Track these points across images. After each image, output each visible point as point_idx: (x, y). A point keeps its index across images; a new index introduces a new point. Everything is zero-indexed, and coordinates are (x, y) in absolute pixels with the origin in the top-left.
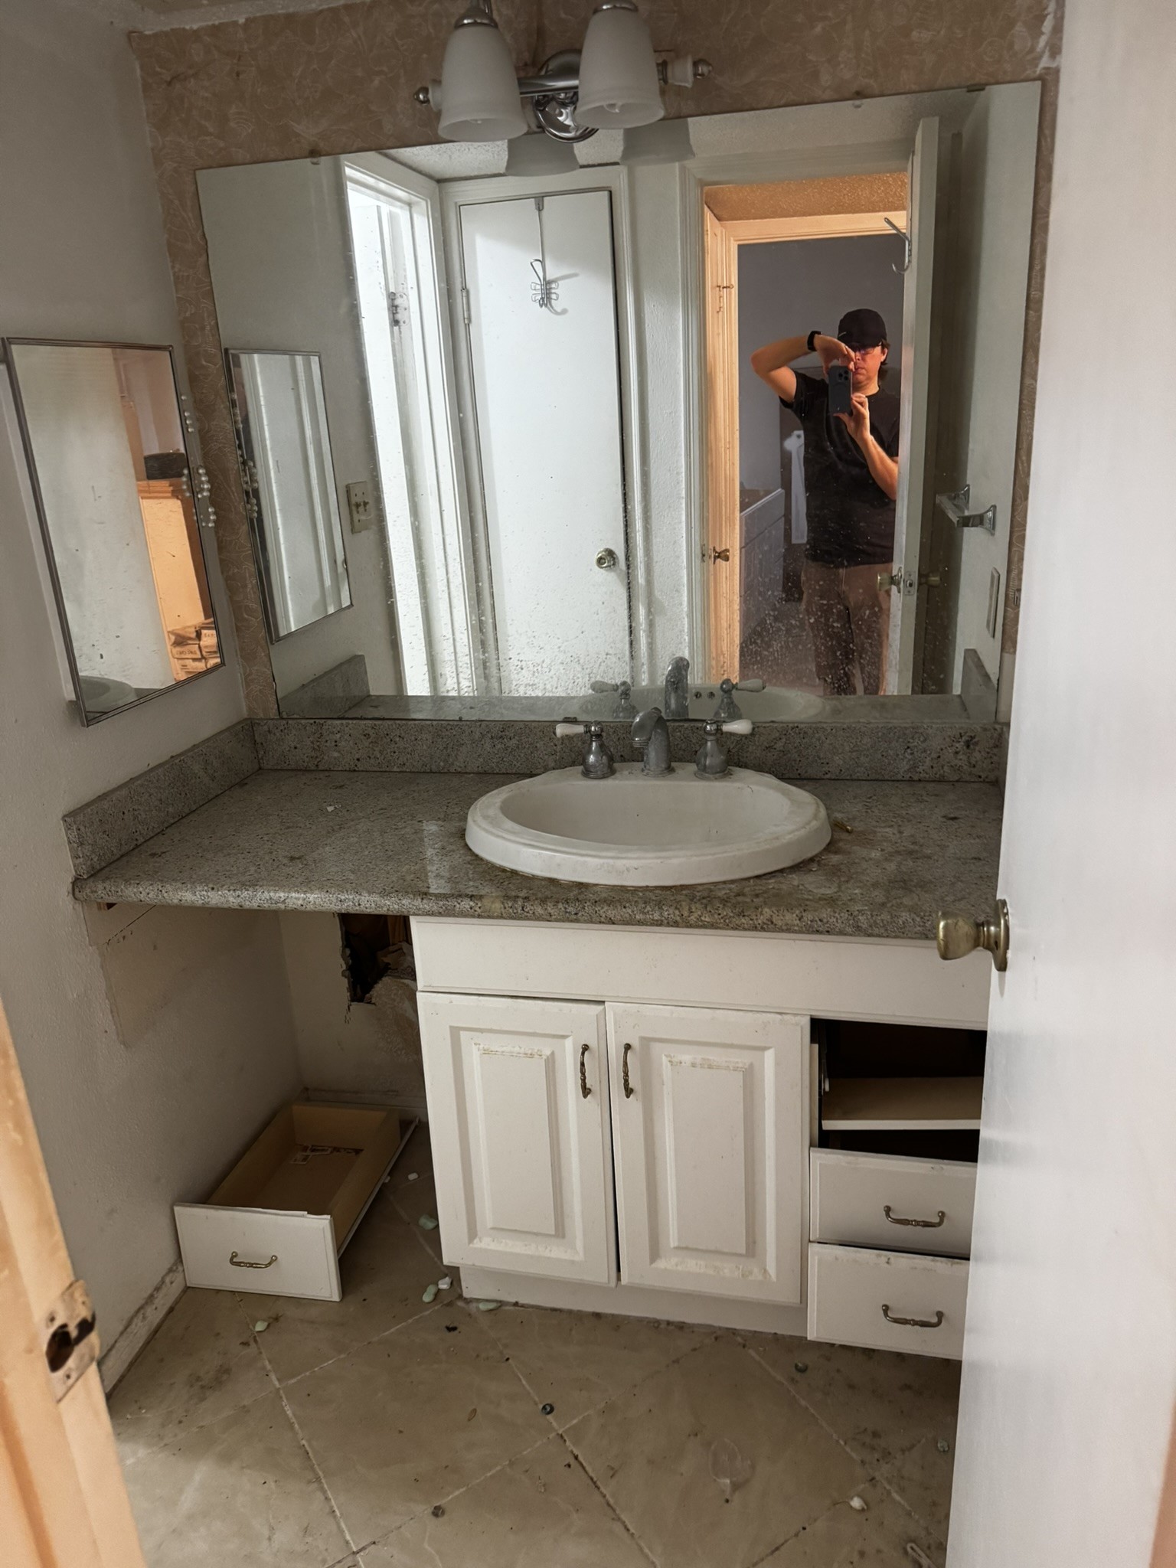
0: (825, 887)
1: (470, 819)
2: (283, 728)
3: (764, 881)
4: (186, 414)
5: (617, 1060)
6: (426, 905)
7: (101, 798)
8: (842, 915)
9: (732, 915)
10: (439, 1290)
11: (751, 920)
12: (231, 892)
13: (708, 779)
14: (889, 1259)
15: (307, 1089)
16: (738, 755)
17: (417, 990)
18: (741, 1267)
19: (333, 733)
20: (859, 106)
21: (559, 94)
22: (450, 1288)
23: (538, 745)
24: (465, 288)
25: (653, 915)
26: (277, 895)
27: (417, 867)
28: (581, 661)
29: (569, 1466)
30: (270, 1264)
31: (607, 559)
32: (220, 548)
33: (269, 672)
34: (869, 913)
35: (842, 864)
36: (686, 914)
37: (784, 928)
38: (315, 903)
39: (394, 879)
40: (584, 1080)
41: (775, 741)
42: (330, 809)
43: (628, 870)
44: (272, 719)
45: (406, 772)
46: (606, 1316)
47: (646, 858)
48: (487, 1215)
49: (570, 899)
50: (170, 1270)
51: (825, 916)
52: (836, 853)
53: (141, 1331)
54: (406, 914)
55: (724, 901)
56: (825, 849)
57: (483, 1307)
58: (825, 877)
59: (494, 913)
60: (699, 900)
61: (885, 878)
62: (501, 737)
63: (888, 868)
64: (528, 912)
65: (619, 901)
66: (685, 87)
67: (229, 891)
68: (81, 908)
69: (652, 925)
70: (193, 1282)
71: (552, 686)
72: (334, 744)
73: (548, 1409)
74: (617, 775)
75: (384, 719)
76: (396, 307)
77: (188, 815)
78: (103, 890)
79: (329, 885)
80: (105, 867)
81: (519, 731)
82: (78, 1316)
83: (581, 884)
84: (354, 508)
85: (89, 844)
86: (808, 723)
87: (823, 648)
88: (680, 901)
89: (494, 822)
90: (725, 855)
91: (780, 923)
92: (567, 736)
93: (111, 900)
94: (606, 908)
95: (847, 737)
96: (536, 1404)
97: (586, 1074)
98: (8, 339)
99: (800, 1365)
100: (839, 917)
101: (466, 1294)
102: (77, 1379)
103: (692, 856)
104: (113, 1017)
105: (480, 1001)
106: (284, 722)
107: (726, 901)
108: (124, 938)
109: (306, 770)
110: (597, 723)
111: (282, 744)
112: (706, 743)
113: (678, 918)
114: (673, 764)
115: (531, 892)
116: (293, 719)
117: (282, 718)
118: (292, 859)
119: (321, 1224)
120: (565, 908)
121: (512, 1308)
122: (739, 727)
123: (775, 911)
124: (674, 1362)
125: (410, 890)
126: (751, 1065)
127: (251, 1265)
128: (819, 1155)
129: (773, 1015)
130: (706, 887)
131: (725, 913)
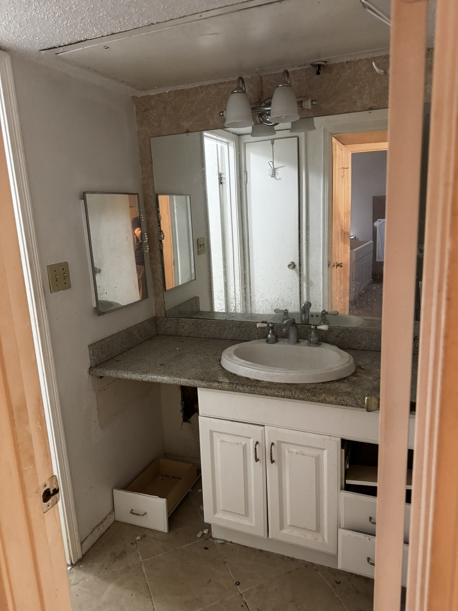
0: (348, 388)
1: (222, 355)
2: (166, 320)
3: (325, 385)
4: (142, 215)
5: (269, 447)
6: (203, 384)
7: (101, 340)
8: (352, 399)
9: (310, 395)
10: (204, 533)
11: (318, 398)
12: (139, 375)
13: (312, 346)
14: (370, 538)
15: (166, 454)
16: (325, 338)
17: (199, 415)
18: (314, 536)
19: (182, 323)
20: (370, 113)
21: (267, 112)
22: (208, 533)
23: (252, 330)
24: (246, 171)
25: (281, 393)
26: (154, 377)
27: (202, 370)
28: (269, 301)
29: (243, 606)
30: (144, 515)
31: (292, 266)
32: (150, 260)
33: (163, 301)
34: (362, 399)
35: (357, 381)
36: (293, 394)
37: (330, 402)
38: (166, 380)
39: (193, 374)
40: (256, 455)
41: (339, 334)
42: (177, 349)
43: (274, 376)
44: (163, 317)
45: (206, 338)
46: (265, 551)
47: (281, 373)
48: (220, 505)
49: (252, 385)
50: (110, 513)
51: (345, 399)
52: (355, 376)
53: (97, 534)
54: (196, 386)
55: (308, 390)
56: (351, 375)
57: (218, 541)
58: (349, 385)
59: (225, 388)
60: (299, 389)
61: (372, 387)
62: (239, 327)
63: (374, 383)
64: (237, 389)
65: (270, 387)
66: (309, 109)
67: (139, 374)
68: (91, 378)
69: (281, 397)
70: (118, 518)
71: (258, 309)
72: (182, 326)
73: (238, 584)
74: (278, 343)
75: (200, 319)
76: (221, 178)
77: (131, 348)
78: (99, 372)
79: (171, 374)
80: (100, 364)
81: (246, 325)
82: (54, 487)
83: (258, 380)
84: (199, 246)
85: (96, 356)
86: (352, 328)
87: (358, 300)
88: (292, 389)
89: (230, 356)
90: (311, 373)
91: (328, 400)
92: (260, 327)
93: (102, 375)
94: (265, 389)
95: (367, 334)
96: (233, 581)
97: (257, 453)
98: (85, 192)
99: (338, 581)
100: (350, 399)
101: (213, 536)
102: (51, 507)
103: (298, 373)
104: (98, 417)
105: (220, 421)
106: (167, 318)
107: (309, 391)
108: (105, 389)
109: (173, 336)
110: (272, 323)
111: (165, 325)
112: (311, 333)
113: (291, 395)
114: (300, 340)
115: (239, 382)
116: (170, 317)
117: (166, 317)
118: (161, 365)
119: (162, 502)
120: (250, 388)
121: (229, 544)
122: (324, 327)
123: (327, 396)
124: (288, 572)
125: (197, 378)
126: (319, 455)
127: (137, 514)
128: (343, 493)
129: (327, 436)
130: (303, 385)
131: (308, 395)
